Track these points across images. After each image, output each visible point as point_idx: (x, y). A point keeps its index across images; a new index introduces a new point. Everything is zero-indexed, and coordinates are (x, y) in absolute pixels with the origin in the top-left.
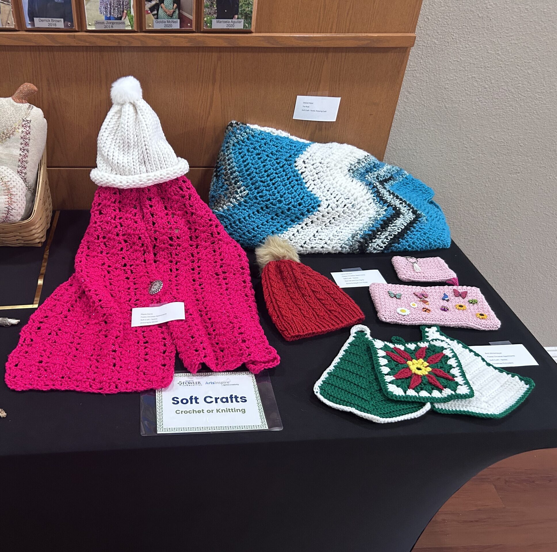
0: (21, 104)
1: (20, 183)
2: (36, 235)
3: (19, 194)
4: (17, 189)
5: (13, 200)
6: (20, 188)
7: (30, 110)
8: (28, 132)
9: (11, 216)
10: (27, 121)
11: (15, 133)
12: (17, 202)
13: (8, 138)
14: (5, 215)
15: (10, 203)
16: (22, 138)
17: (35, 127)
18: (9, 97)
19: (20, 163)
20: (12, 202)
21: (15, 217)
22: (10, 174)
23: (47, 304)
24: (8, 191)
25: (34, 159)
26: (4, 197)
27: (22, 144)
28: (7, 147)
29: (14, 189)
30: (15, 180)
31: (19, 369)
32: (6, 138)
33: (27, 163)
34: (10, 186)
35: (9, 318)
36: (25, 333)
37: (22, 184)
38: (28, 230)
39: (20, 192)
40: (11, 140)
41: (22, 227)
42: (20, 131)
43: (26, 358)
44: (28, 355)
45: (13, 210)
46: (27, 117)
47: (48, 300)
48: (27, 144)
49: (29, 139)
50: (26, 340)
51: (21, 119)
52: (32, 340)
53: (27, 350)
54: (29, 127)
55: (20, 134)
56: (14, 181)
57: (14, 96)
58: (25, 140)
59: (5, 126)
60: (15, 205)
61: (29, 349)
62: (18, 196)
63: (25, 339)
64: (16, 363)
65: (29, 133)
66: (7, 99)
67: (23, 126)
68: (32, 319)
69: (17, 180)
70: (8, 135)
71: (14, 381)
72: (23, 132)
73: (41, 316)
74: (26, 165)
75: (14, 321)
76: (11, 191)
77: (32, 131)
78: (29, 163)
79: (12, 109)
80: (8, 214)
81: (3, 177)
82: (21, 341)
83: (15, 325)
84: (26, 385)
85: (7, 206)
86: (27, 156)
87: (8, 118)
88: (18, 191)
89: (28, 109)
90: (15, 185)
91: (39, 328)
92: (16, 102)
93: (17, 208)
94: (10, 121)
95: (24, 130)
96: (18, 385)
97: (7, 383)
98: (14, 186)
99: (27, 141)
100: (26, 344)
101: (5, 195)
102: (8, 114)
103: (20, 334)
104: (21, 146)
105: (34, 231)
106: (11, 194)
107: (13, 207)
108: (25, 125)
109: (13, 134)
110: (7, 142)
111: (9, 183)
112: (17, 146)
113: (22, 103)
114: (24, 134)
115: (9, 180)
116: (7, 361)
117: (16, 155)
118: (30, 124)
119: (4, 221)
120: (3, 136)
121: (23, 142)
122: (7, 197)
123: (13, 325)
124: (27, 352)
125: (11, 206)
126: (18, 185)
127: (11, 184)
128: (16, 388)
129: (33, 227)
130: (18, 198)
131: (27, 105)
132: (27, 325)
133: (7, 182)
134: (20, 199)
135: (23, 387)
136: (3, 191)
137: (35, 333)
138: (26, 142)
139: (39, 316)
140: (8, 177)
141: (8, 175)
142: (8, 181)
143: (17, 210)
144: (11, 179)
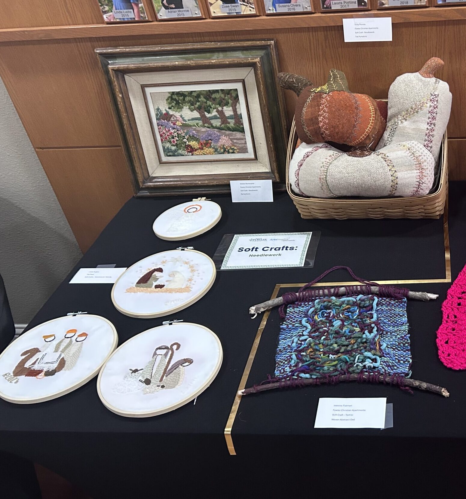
0: (429, 79)
1: (430, 157)
2: (437, 208)
3: (430, 168)
4: (428, 163)
5: (424, 174)
6: (431, 162)
7: (437, 84)
8: (435, 106)
9: (421, 190)
10: (435, 95)
11: (423, 108)
12: (427, 176)
13: (416, 113)
14: (415, 189)
15: (421, 178)
16: (429, 112)
17: (442, 102)
18: (417, 72)
19: (426, 137)
20: (423, 176)
21: (424, 191)
22: (421, 149)
23: (461, 279)
24: (420, 166)
25: (440, 132)
26: (416, 171)
27: (429, 118)
28: (414, 122)
29: (425, 164)
30: (425, 154)
31: (451, 346)
32: (414, 113)
33: (433, 137)
34: (421, 161)
35: (427, 293)
36: (447, 309)
37: (431, 158)
38: (432, 203)
39: (430, 166)
40: (419, 115)
41: (428, 201)
42: (428, 105)
43: (454, 335)
44: (456, 332)
45: (424, 184)
46: (434, 92)
47: (461, 275)
48: (434, 118)
49: (436, 113)
50: (450, 316)
51: (429, 93)
52: (455, 317)
53: (454, 327)
54: (437, 101)
55: (428, 108)
56: (424, 156)
57: (421, 71)
58: (433, 114)
59: (414, 101)
60: (425, 179)
61: (455, 326)
62: (428, 170)
63: (448, 316)
64: (446, 340)
65: (437, 107)
66: (414, 74)
67: (431, 101)
68: (450, 294)
69: (428, 155)
70: (417, 109)
71: (449, 359)
72: (430, 106)
73: (458, 291)
74: (432, 139)
75: (434, 296)
76: (422, 165)
77: (440, 105)
78: (435, 137)
79: (420, 84)
80: (418, 188)
81: (414, 152)
82: (445, 317)
83: (434, 299)
84: (462, 364)
85: (418, 180)
86: (434, 130)
87: (417, 93)
88: (428, 165)
89: (435, 83)
90: (426, 159)
91: (459, 304)
92: (424, 77)
93: (427, 182)
94: (418, 95)
95: (432, 105)
96: (454, 363)
97: (443, 361)
98: (425, 161)
99: (435, 115)
100: (451, 321)
101: (416, 170)
102: (416, 89)
103: (442, 309)
104: (429, 121)
105: (437, 205)
106: (422, 169)
107: (423, 181)
108: (433, 100)
109: (421, 109)
110: (415, 117)
111: (421, 158)
112: (425, 120)
113: (430, 77)
114: (432, 108)
115: (420, 154)
116: (437, 338)
117: (423, 130)
118: (438, 98)
119: (414, 195)
120: (411, 111)
121: (430, 117)
122: (418, 171)
123: (431, 300)
124: (454, 330)
125: (422, 180)
126: (428, 159)
127: (422, 158)
128: (453, 366)
129: (437, 201)
130: (428, 172)
131: (434, 79)
132: (447, 300)
133: (418, 157)
134: (430, 173)
135: (460, 365)
136: (415, 166)
137: (457, 309)
138: (434, 117)
139: (456, 291)
140: (419, 151)
141: (419, 150)
142: (420, 156)
143: (427, 184)
144: (422, 153)
